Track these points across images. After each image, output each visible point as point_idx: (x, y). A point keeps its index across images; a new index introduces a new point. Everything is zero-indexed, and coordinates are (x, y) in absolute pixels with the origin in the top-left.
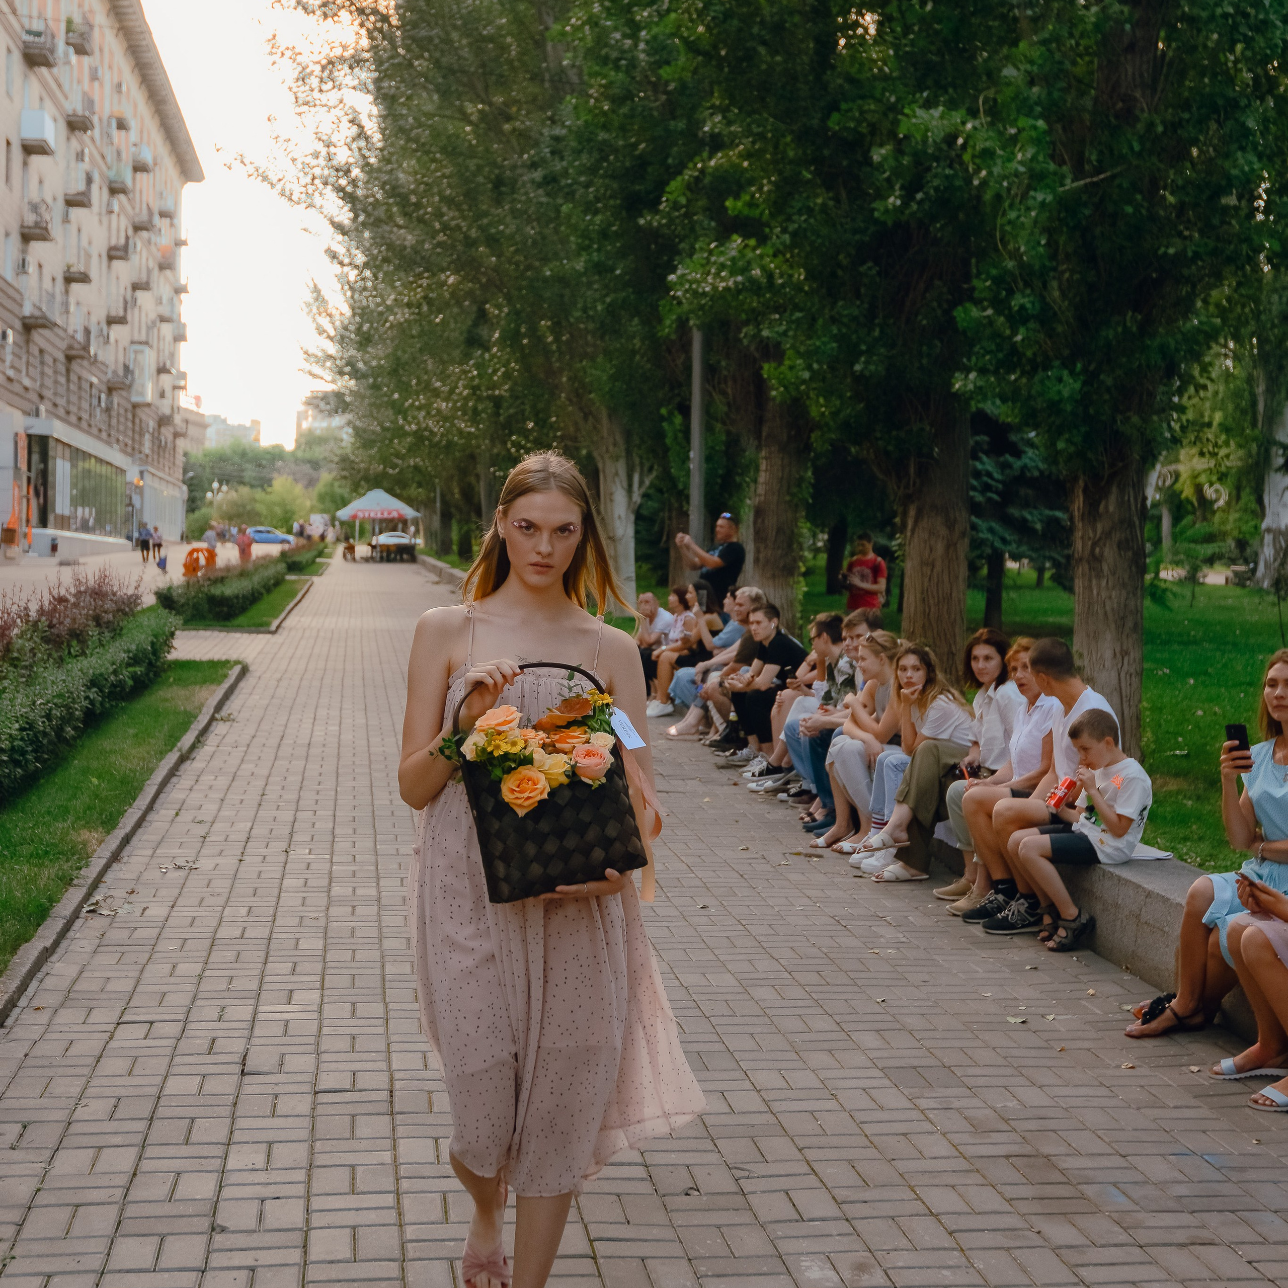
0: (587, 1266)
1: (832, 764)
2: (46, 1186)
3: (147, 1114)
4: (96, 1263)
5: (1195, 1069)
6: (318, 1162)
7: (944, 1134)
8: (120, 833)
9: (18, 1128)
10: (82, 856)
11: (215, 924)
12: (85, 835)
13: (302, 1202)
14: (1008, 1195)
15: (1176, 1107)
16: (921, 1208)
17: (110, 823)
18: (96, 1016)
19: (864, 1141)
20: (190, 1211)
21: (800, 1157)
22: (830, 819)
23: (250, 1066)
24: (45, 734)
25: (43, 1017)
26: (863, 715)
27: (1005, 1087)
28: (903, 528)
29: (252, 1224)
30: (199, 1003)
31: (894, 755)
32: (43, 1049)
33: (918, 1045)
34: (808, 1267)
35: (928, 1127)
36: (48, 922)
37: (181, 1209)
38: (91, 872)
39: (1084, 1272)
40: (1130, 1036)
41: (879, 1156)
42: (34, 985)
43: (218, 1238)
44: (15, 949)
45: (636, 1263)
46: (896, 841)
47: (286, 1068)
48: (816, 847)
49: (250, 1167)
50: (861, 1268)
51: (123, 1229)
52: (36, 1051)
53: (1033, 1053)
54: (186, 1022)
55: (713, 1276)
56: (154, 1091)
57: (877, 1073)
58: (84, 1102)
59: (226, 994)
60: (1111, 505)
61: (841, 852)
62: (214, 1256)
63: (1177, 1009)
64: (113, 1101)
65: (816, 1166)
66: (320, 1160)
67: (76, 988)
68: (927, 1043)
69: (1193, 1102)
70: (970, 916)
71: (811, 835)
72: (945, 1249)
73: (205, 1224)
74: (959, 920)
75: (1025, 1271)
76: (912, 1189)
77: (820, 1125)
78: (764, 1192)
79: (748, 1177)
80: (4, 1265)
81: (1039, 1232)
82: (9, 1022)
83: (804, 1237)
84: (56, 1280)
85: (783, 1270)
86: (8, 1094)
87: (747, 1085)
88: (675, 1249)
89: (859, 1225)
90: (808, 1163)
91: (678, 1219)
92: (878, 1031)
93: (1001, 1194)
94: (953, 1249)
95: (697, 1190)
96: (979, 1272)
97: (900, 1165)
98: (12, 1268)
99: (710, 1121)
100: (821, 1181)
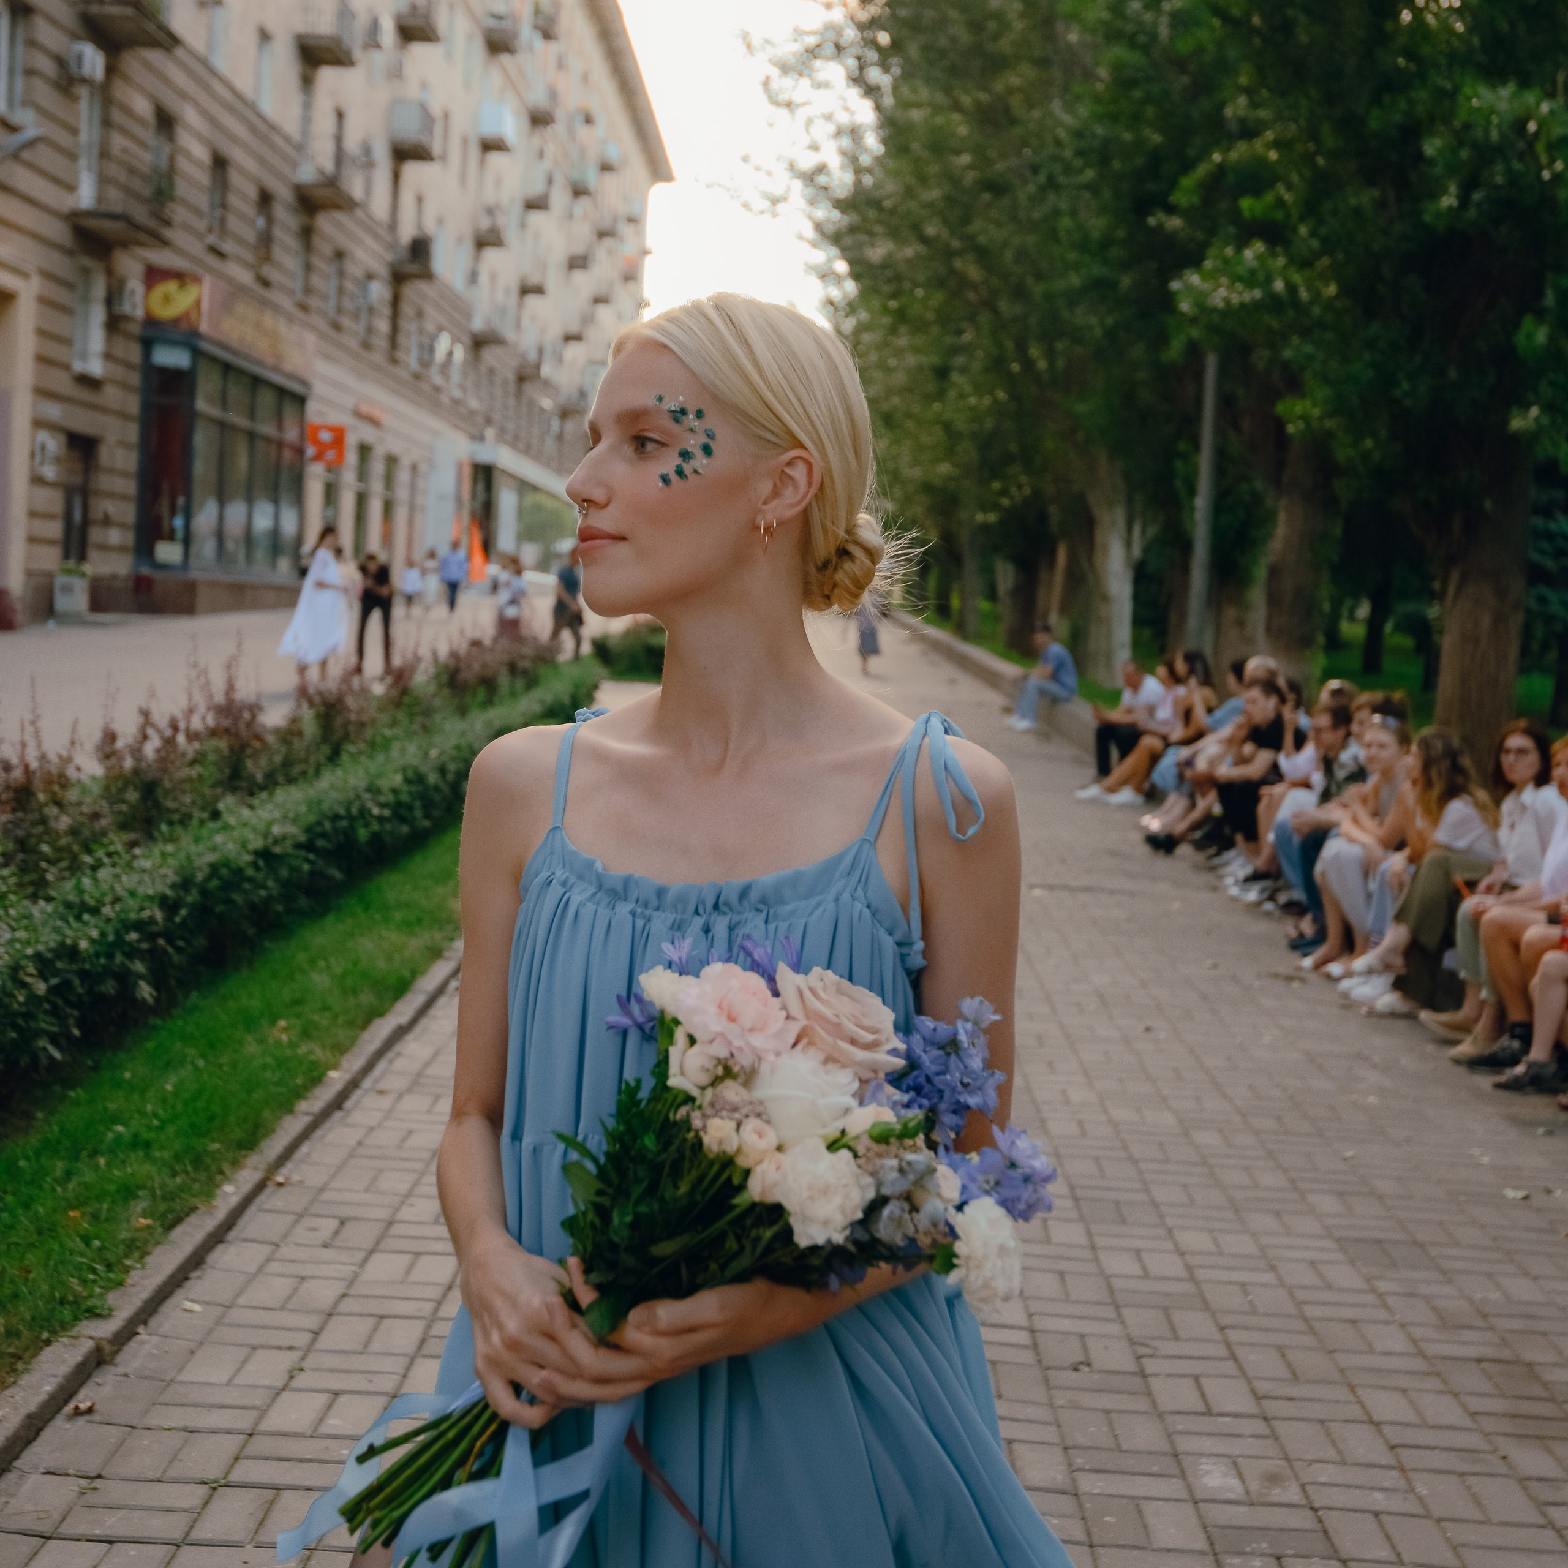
2: (352, 1292)
4: (387, 1384)
7: (1403, 1326)
9: (333, 1224)
14: (1472, 1408)
16: (1356, 1412)
19: (1301, 1325)
21: (1218, 1336)
22: (1320, 937)
25: (386, 1102)
27: (1489, 1275)
28: (1441, 596)
32: (379, 1137)
33: (1387, 1214)
34: (1208, 1472)
35: (1382, 1314)
39: (1555, 1513)
41: (1317, 1345)
44: (366, 1024)
50: (1273, 1479)
52: (371, 1140)
53: (1531, 1236)
55: (1090, 1471)
57: (1329, 1244)
58: (411, 1200)
61: (1329, 977)
65: (1238, 1350)
68: (1399, 1214)
70: (1476, 1063)
71: (1296, 955)
72: (1382, 1466)
75: (1479, 1504)
76: (1352, 1389)
77: (1251, 1302)
78: (1169, 1375)
79: (1152, 1356)
80: (292, 1377)
81: (1504, 1457)
82: (348, 1104)
83: (1208, 1434)
84: (342, 1399)
85: (1177, 1472)
86: (333, 1185)
87: (1168, 1245)
88: (1050, 1434)
89: (1281, 1427)
90: (1228, 1345)
91: (1061, 1398)
92: (1340, 1194)
93: (1464, 1406)
94: (1392, 1468)
95: (1089, 1365)
96: (1420, 1499)
97: (1343, 1359)
98: (300, 1381)
99: (1118, 1283)
100: (1241, 1369)
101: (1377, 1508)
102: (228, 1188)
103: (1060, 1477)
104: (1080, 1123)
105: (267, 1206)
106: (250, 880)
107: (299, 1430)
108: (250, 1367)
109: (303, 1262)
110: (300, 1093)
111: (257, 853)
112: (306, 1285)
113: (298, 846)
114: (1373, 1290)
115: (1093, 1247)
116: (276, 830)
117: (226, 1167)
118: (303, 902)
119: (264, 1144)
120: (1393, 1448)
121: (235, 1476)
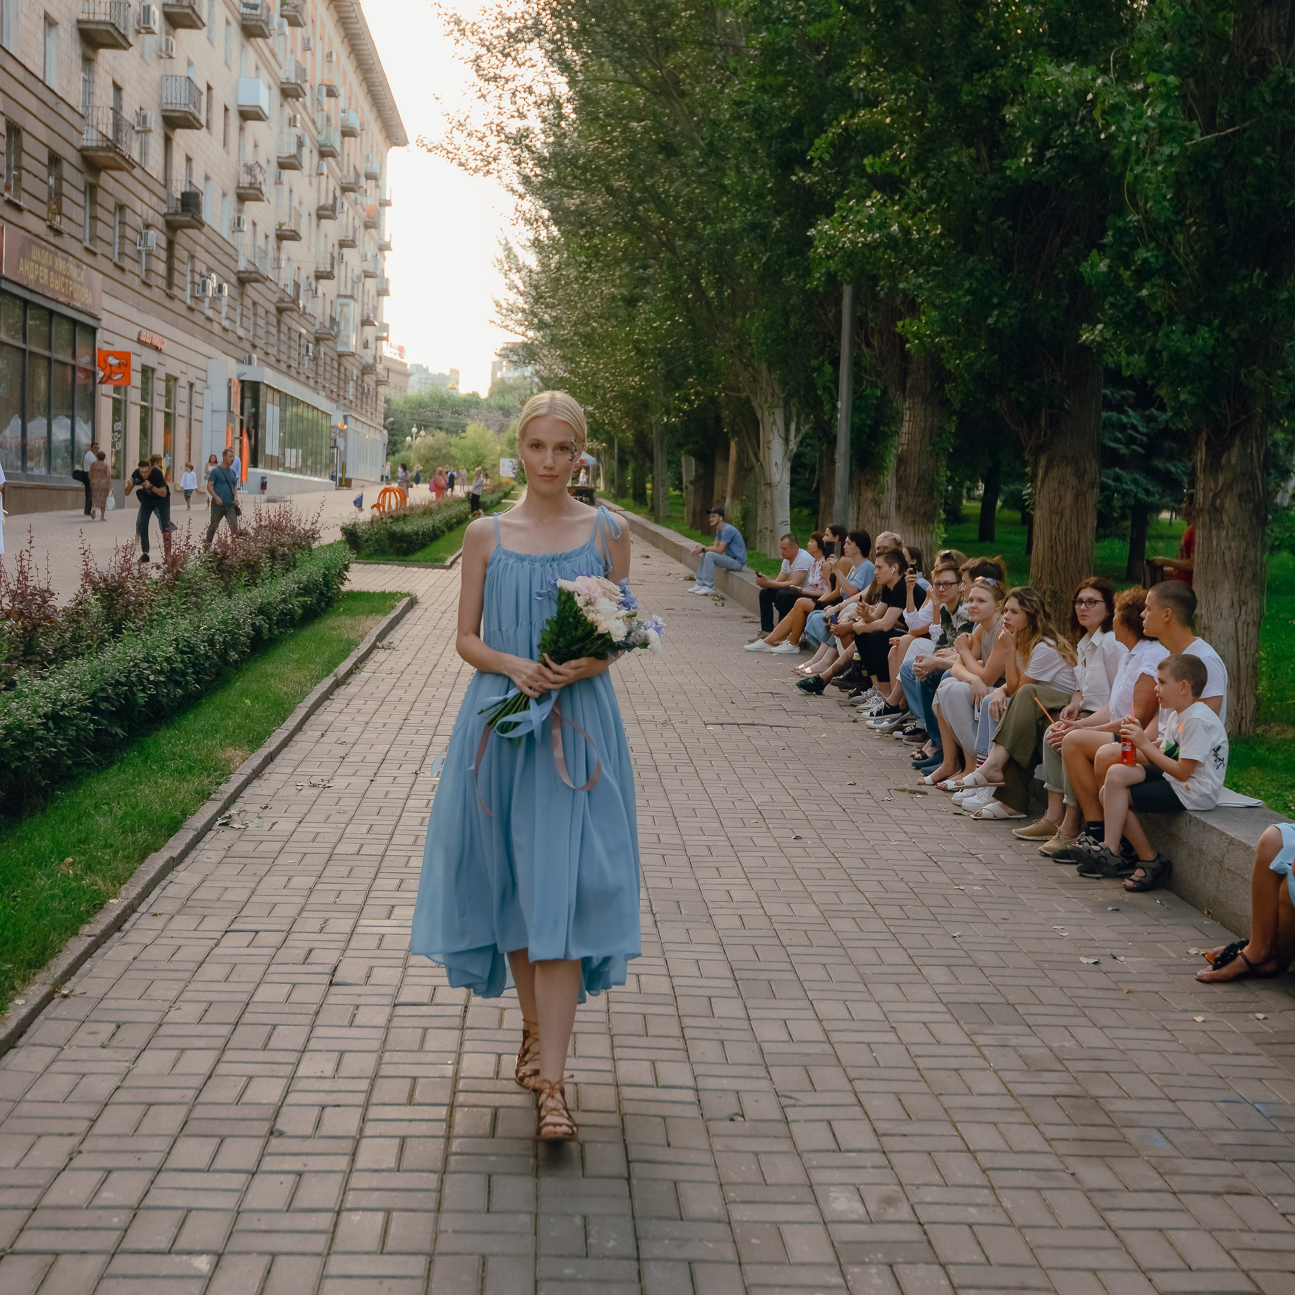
0: (620, 1186)
2: (125, 1084)
3: (233, 1020)
4: (154, 1161)
5: (1261, 1016)
6: (383, 1073)
7: (996, 1072)
8: (264, 752)
9: (112, 1027)
10: (223, 772)
11: (335, 840)
12: (230, 752)
13: (359, 1111)
14: (1049, 1135)
15: (1236, 1054)
16: (958, 1143)
17: (255, 742)
18: (208, 924)
19: (915, 1074)
20: (254, 1115)
21: (848, 1087)
22: (939, 758)
23: (339, 976)
24: (208, 658)
25: (159, 923)
27: (1066, 1027)
28: (1033, 478)
29: (309, 1130)
30: (304, 914)
32: (153, 953)
33: (985, 981)
34: (836, 1198)
35: (981, 1063)
36: (181, 833)
37: (245, 1112)
38: (228, 789)
39: (1111, 1217)
40: (1200, 980)
41: (928, 1090)
42: (157, 891)
43: (274, 1142)
44: (143, 858)
45: (668, 1186)
46: (990, 780)
47: (372, 980)
48: (924, 784)
49: (319, 1074)
50: (889, 1201)
51: (189, 1129)
52: (145, 955)
53: (1100, 994)
54: (289, 932)
55: (741, 1202)
56: (245, 997)
57: (941, 1008)
58: (177, 1005)
59: (332, 907)
60: (1234, 457)
61: (945, 790)
62: (267, 1159)
63: (1249, 957)
64: (204, 1006)
65: (863, 1098)
66: (386, 1070)
67: (195, 896)
68: (995, 980)
69: (1254, 1049)
70: (1061, 856)
71: (920, 772)
72: (976, 1186)
73: (265, 1127)
74: (1049, 861)
75: (1052, 1213)
76: (954, 1124)
77: (875, 1058)
78: (807, 1121)
79: (794, 1106)
80: (71, 1159)
81: (1073, 1174)
82: (127, 926)
83: (837, 1167)
84: (114, 1175)
85: (811, 1199)
86: (110, 995)
87: (811, 1015)
88: (709, 1174)
89: (895, 1158)
90: (856, 1094)
91: (718, 1144)
92: (949, 966)
93: (1042, 1133)
94: (984, 1187)
95: (742, 1116)
96: (1005, 1211)
97: (947, 1101)
98: (77, 1162)
99: (766, 1047)
100: (865, 1113)
101: (972, 1220)
102: (19, 1002)
103: (715, 1209)
104: (741, 917)
105: (52, 1016)
106: (41, 739)
107: (76, 1203)
108: (35, 1152)
109: (83, 1061)
110: (83, 919)
111: (47, 716)
112: (85, 1079)
113: (82, 709)
114: (973, 1043)
115: (749, 1019)
116: (64, 696)
117: (17, 983)
118: (90, 755)
119: (52, 963)
121: (20, 1245)
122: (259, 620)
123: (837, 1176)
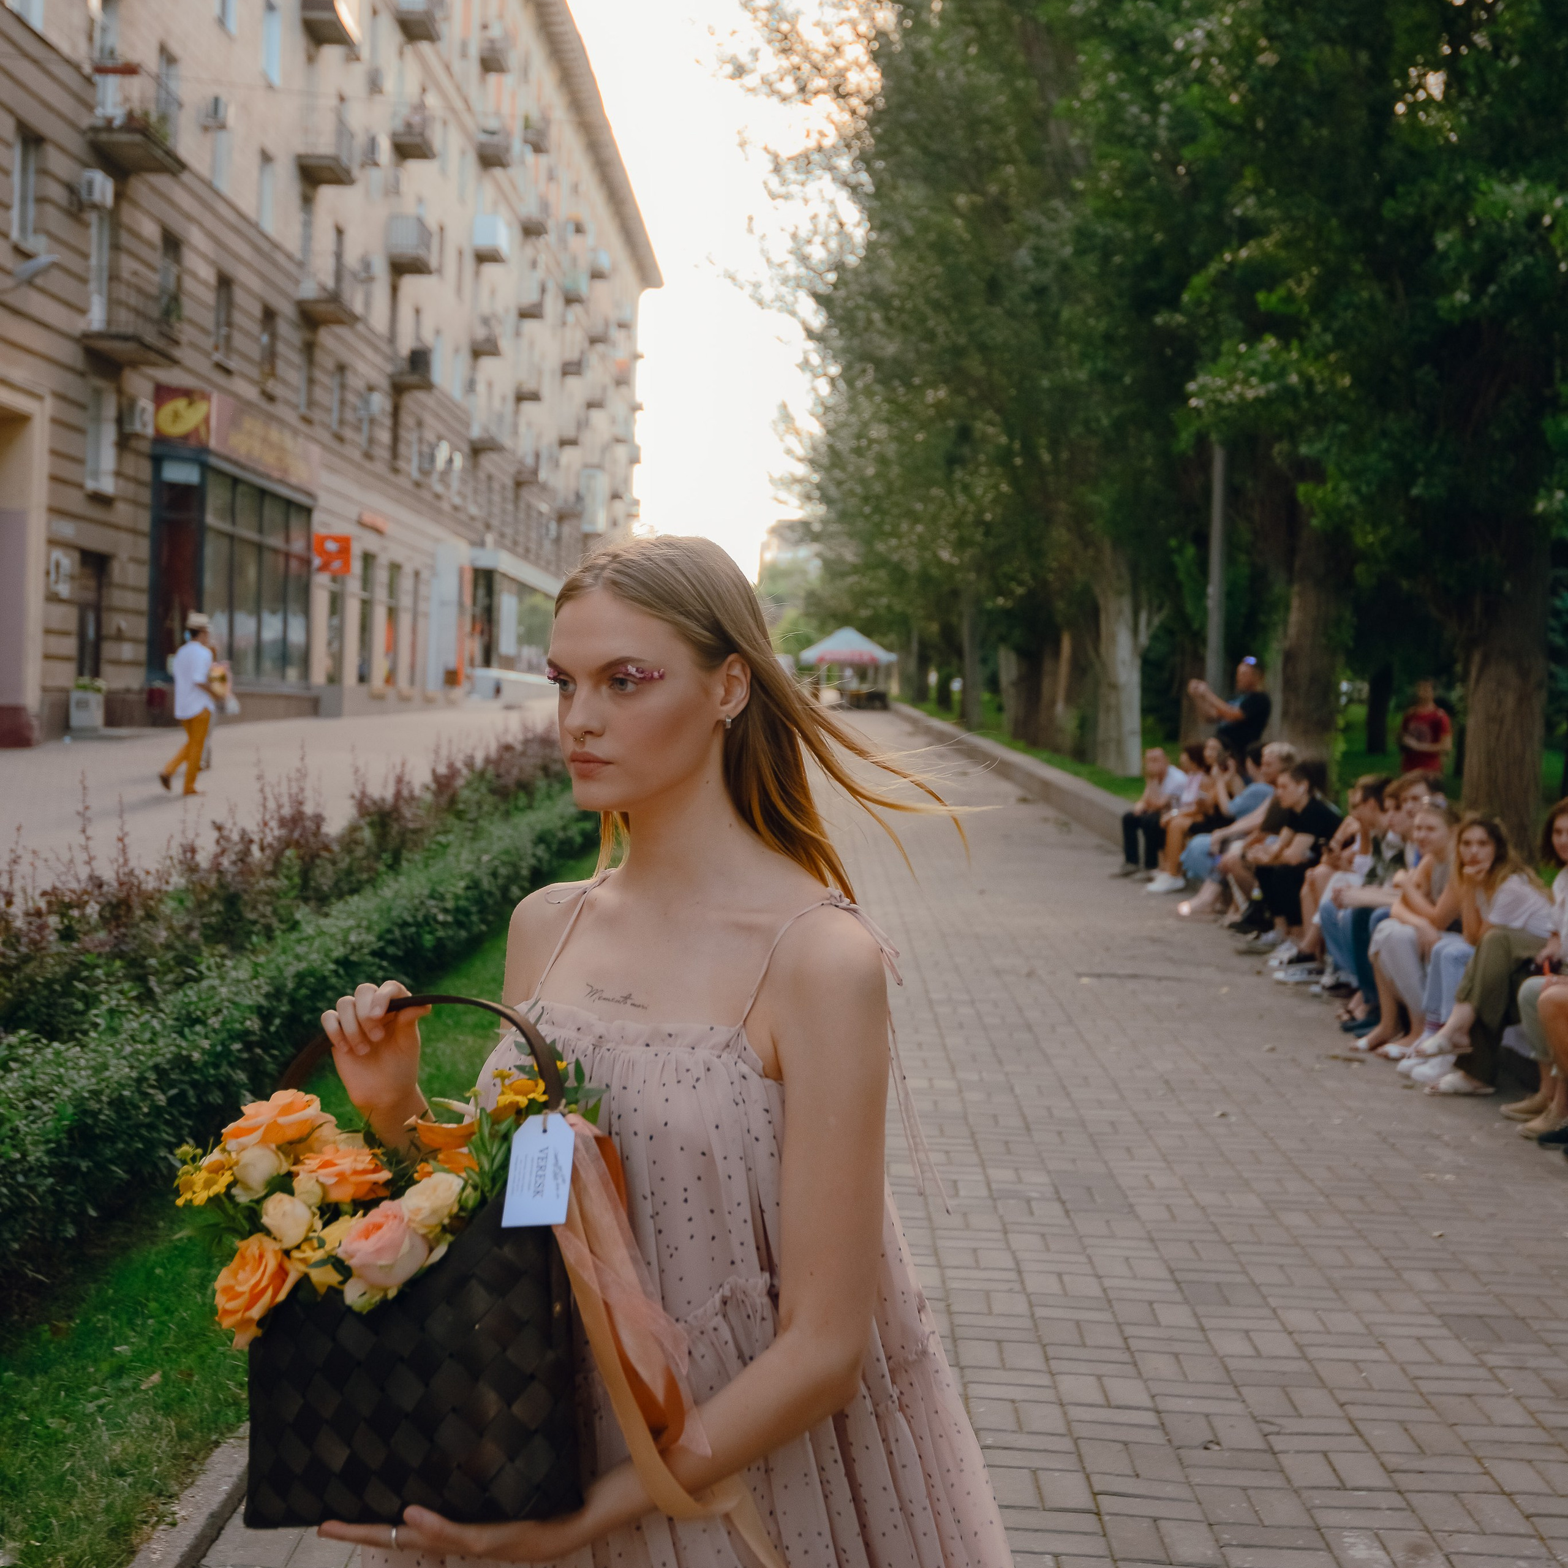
0: (1089, 1523)
1: (1377, 954)
7: (1518, 1398)
19: (1418, 1400)
21: (1338, 1412)
22: (1373, 1018)
26: (1418, 898)
28: (1464, 678)
31: (1453, 945)
33: (1483, 1290)
34: (1353, 1545)
35: (1496, 1388)
41: (1438, 1419)
45: (1146, 1524)
46: (1455, 1046)
48: (1356, 1050)
55: (1238, 1546)
57: (1432, 1320)
61: (1386, 1057)
65: (1361, 1426)
68: (1496, 1289)
70: (1547, 1139)
71: (1350, 1036)
72: (1521, 1535)
74: (1533, 1145)
76: (1479, 1460)
77: (1365, 1378)
78: (1298, 1452)
79: (1278, 1433)
83: (1346, 1508)
85: (1322, 1545)
87: (1277, 1326)
88: (1194, 1512)
89: (1416, 1499)
90: (1351, 1421)
91: (1197, 1476)
92: (1435, 1271)
94: (1531, 1537)
95: (1218, 1444)
97: (1464, 1432)
99: (1232, 1364)
100: (1367, 1444)
103: (1209, 1552)
104: (1168, 1207)
106: (332, 988)
111: (337, 962)
113: (374, 953)
115: (1203, 1329)
116: (353, 938)
120: (1528, 1517)
122: (541, 851)
123: (1346, 1517)
